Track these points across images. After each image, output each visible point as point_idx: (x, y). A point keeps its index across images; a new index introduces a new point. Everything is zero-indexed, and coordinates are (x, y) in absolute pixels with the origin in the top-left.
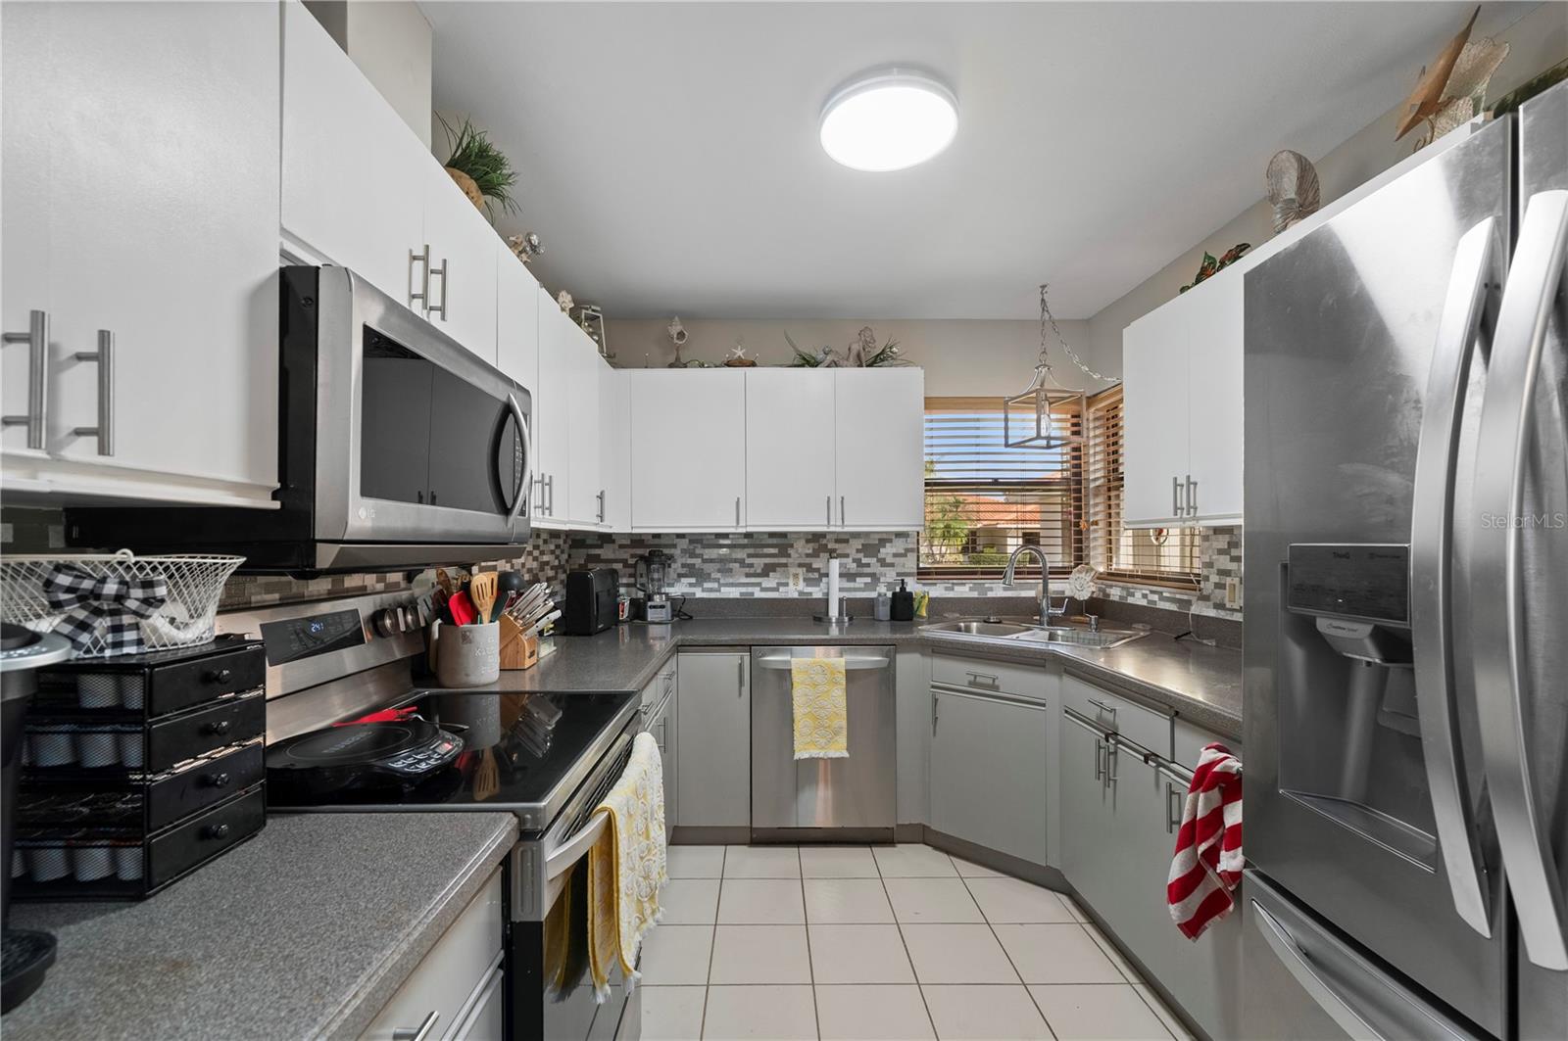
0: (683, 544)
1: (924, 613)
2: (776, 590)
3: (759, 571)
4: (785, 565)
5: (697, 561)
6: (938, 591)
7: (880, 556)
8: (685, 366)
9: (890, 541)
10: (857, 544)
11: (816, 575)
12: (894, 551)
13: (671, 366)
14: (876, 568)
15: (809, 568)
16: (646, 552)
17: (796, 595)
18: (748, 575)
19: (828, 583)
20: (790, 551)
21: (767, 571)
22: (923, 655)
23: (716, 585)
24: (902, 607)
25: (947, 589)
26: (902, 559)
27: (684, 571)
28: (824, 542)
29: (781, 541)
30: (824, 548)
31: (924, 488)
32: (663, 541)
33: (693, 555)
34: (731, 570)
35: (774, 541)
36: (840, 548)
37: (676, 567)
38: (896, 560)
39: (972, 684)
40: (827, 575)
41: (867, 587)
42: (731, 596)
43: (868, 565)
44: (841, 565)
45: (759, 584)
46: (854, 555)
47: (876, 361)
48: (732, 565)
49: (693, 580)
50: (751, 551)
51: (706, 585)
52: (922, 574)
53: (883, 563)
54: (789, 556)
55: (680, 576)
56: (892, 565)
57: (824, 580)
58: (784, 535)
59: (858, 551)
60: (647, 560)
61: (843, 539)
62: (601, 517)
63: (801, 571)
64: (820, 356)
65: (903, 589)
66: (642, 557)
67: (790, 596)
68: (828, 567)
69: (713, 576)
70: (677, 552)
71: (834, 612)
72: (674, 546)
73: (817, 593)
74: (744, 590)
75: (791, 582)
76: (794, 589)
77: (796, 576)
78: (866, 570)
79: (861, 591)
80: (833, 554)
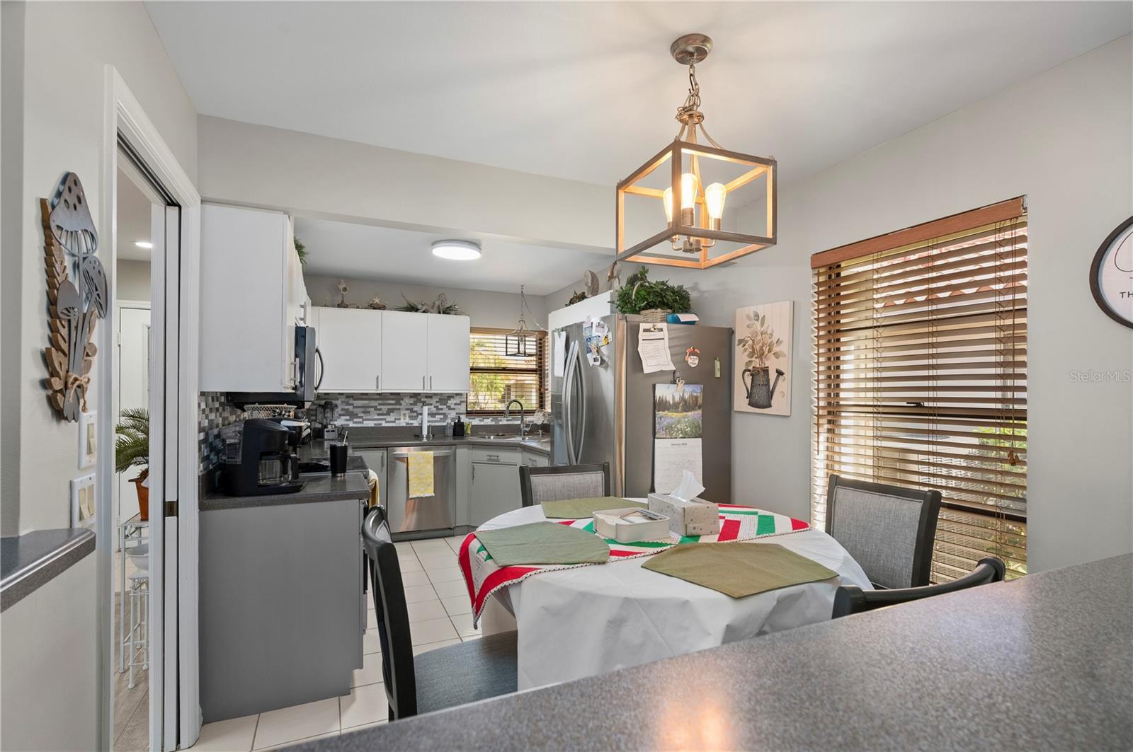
0: (343, 398)
1: (468, 432)
2: (394, 422)
3: (385, 412)
4: (399, 409)
5: (351, 408)
6: (476, 421)
7: (448, 405)
8: (346, 307)
9: (453, 397)
10: (436, 399)
11: (415, 414)
12: (455, 402)
13: (339, 306)
14: (445, 410)
15: (412, 411)
16: (323, 402)
17: (404, 425)
18: (378, 415)
19: (422, 419)
20: (401, 402)
21: (389, 412)
22: (469, 449)
23: (361, 420)
24: (459, 429)
25: (480, 421)
26: (459, 406)
27: (342, 413)
28: (420, 397)
29: (398, 397)
30: (419, 401)
31: (469, 371)
32: (330, 396)
33: (348, 404)
34: (369, 412)
35: (393, 397)
36: (428, 401)
37: (339, 410)
38: (456, 407)
39: (489, 460)
40: (421, 414)
41: (442, 420)
42: (370, 426)
43: (442, 409)
44: (428, 409)
45: (385, 419)
46: (434, 402)
47: (446, 311)
48: (370, 409)
49: (348, 417)
50: (380, 402)
51: (355, 420)
52: (469, 413)
53: (449, 408)
54: (401, 405)
55: (340, 415)
56: (454, 409)
57: (420, 417)
58: (399, 394)
59: (437, 402)
60: (324, 407)
61: (429, 396)
63: (407, 412)
64: (419, 307)
65: (459, 421)
66: (320, 406)
67: (401, 425)
68: (422, 410)
69: (359, 415)
70: (338, 402)
71: (425, 432)
72: (338, 399)
73: (416, 423)
74: (376, 422)
75: (402, 418)
76: (403, 422)
77: (404, 415)
78: (441, 412)
79: (438, 422)
80: (424, 404)
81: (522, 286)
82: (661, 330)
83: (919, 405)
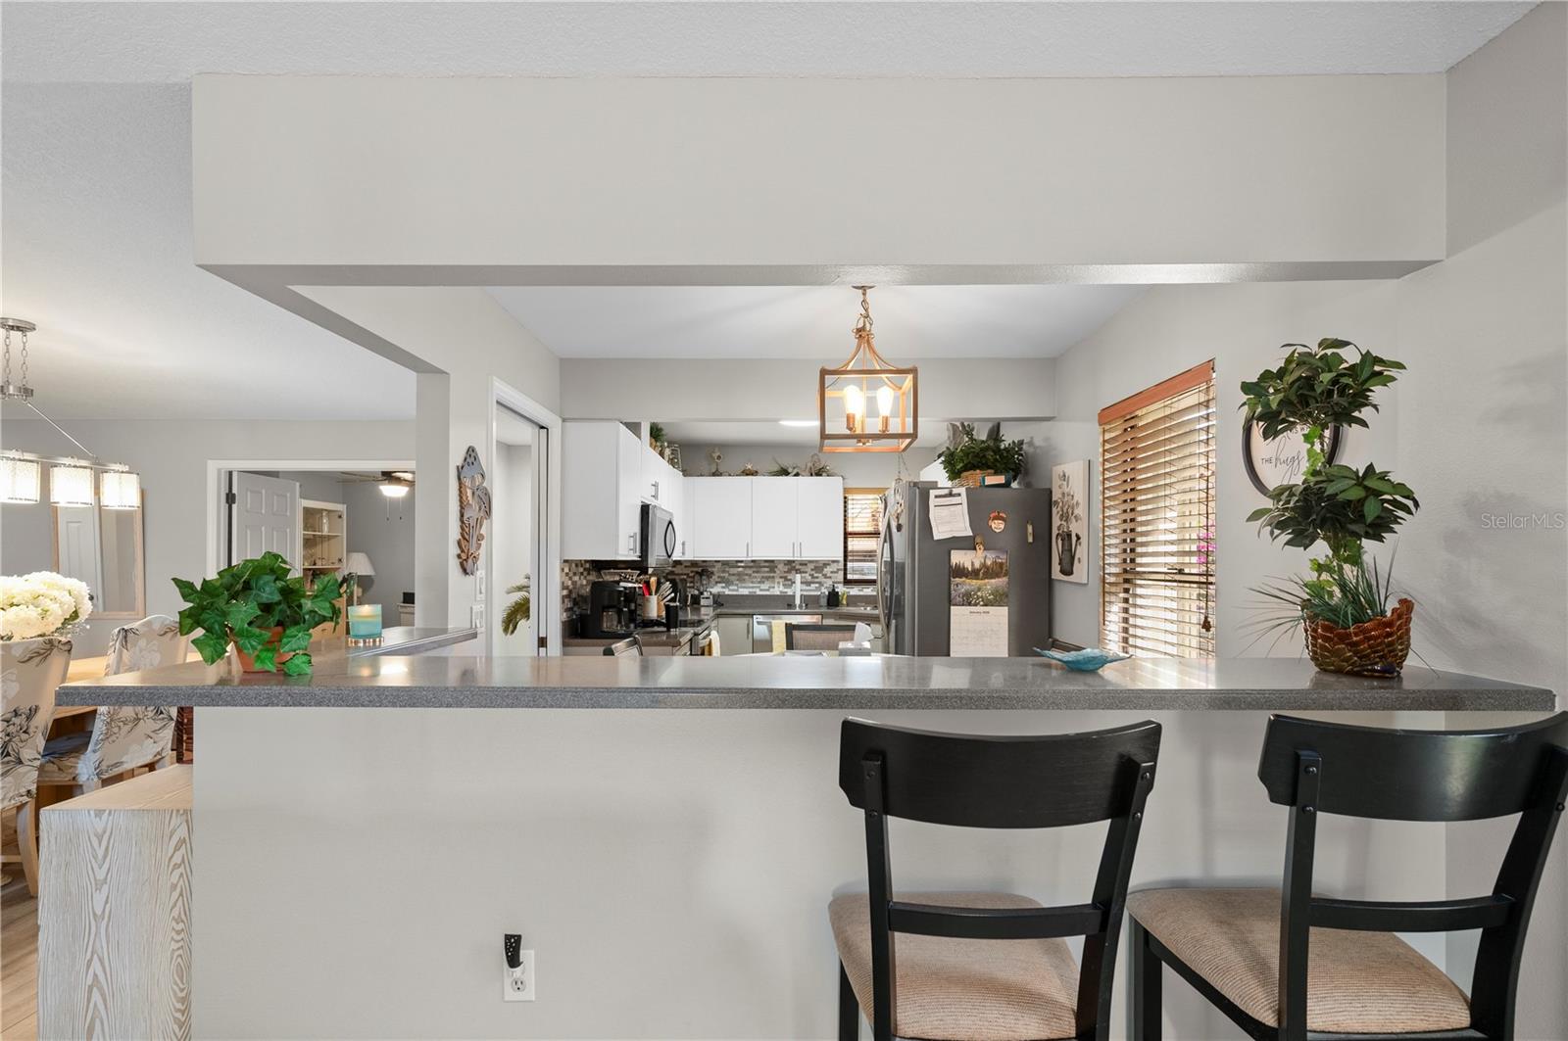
0: (719, 565)
1: (844, 602)
2: (768, 590)
3: (759, 580)
4: (773, 577)
5: (726, 575)
6: (855, 591)
7: (823, 572)
8: (721, 475)
9: (829, 564)
10: (812, 566)
11: (789, 582)
12: (828, 570)
13: (714, 475)
14: (821, 579)
15: (786, 579)
16: (700, 570)
17: (778, 593)
18: (753, 582)
19: (795, 587)
20: (775, 569)
21: (763, 580)
23: (736, 588)
24: (833, 599)
25: (859, 590)
26: (835, 574)
27: (719, 580)
28: (793, 565)
29: (771, 565)
30: (793, 568)
32: (707, 564)
33: (724, 572)
34: (744, 580)
35: (767, 564)
36: (803, 568)
37: (715, 577)
38: (832, 575)
40: (794, 582)
41: (817, 589)
42: (745, 593)
43: (817, 577)
44: (802, 577)
45: (759, 587)
46: (809, 570)
47: (818, 474)
48: (744, 577)
49: (724, 585)
50: (755, 569)
51: (731, 587)
52: (847, 582)
53: (825, 576)
54: (775, 572)
55: (717, 582)
56: (830, 577)
57: (793, 585)
58: (773, 561)
59: (812, 570)
60: (701, 574)
61: (804, 564)
62: (683, 553)
63: (781, 580)
64: (790, 470)
65: (834, 590)
66: (697, 573)
67: (775, 593)
68: (795, 578)
69: (734, 582)
70: (715, 570)
71: (797, 600)
72: (714, 566)
73: (790, 592)
74: (751, 590)
75: (776, 586)
76: (778, 590)
77: (779, 583)
78: (816, 580)
79: (813, 591)
80: (798, 571)
82: (959, 495)
83: (1181, 572)
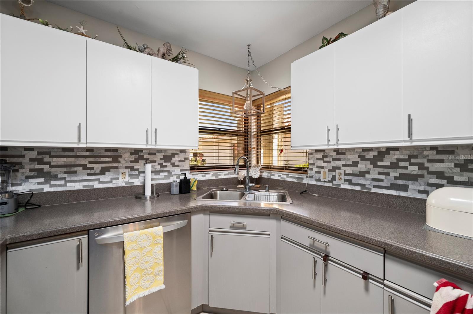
1: (194, 188)
2: (111, 182)
3: (98, 171)
4: (117, 168)
5: (46, 168)
6: (199, 177)
7: (172, 162)
9: (177, 154)
10: (160, 155)
11: (137, 172)
12: (179, 159)
14: (170, 168)
15: (132, 169)
17: (124, 184)
18: (89, 175)
19: (145, 177)
20: (120, 159)
21: (103, 172)
22: (204, 214)
23: (63, 182)
24: (185, 187)
25: (203, 176)
26: (183, 163)
27: (32, 174)
28: (142, 154)
29: (114, 154)
30: (142, 158)
31: (198, 130)
34: (75, 172)
35: (109, 154)
36: (151, 158)
37: (26, 171)
38: (180, 164)
39: (231, 227)
40: (144, 172)
41: (166, 177)
42: (76, 188)
43: (166, 166)
44: (152, 166)
45: (98, 180)
46: (158, 161)
48: (76, 169)
49: (42, 180)
50: (92, 159)
51: (53, 183)
52: (193, 169)
53: (174, 165)
54: (119, 162)
55: (28, 178)
57: (142, 175)
58: (115, 150)
59: (161, 159)
61: (152, 153)
63: (127, 171)
65: (185, 178)
67: (120, 185)
68: (145, 168)
69: (60, 176)
71: (148, 193)
72: (23, 156)
73: (137, 182)
74: (86, 184)
75: (120, 177)
76: (122, 181)
77: (124, 173)
78: (165, 169)
79: (162, 179)
80: (147, 161)
81: (249, 45)
